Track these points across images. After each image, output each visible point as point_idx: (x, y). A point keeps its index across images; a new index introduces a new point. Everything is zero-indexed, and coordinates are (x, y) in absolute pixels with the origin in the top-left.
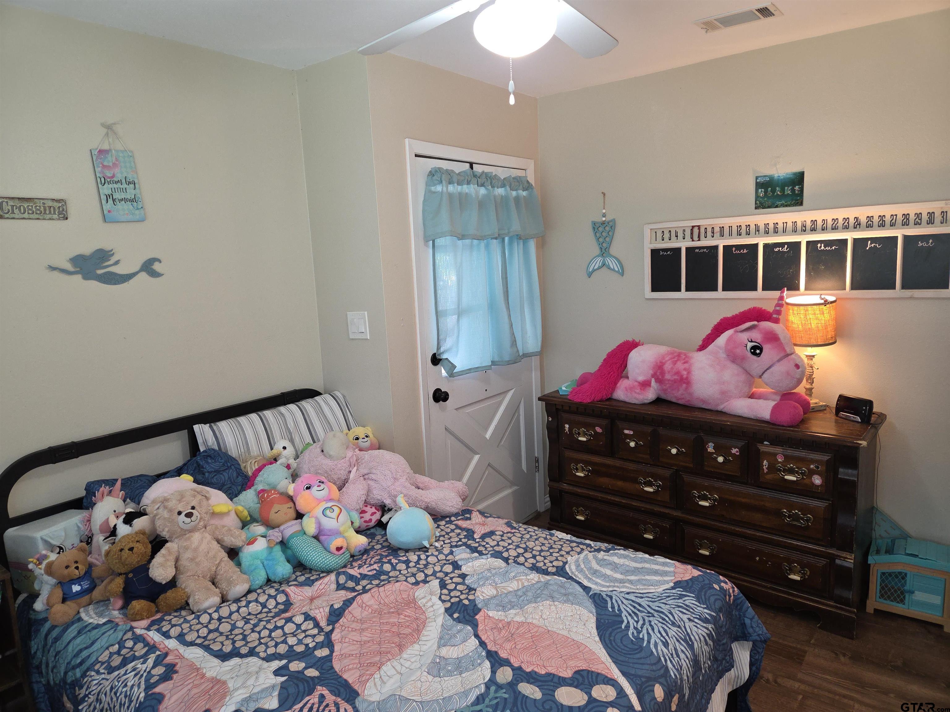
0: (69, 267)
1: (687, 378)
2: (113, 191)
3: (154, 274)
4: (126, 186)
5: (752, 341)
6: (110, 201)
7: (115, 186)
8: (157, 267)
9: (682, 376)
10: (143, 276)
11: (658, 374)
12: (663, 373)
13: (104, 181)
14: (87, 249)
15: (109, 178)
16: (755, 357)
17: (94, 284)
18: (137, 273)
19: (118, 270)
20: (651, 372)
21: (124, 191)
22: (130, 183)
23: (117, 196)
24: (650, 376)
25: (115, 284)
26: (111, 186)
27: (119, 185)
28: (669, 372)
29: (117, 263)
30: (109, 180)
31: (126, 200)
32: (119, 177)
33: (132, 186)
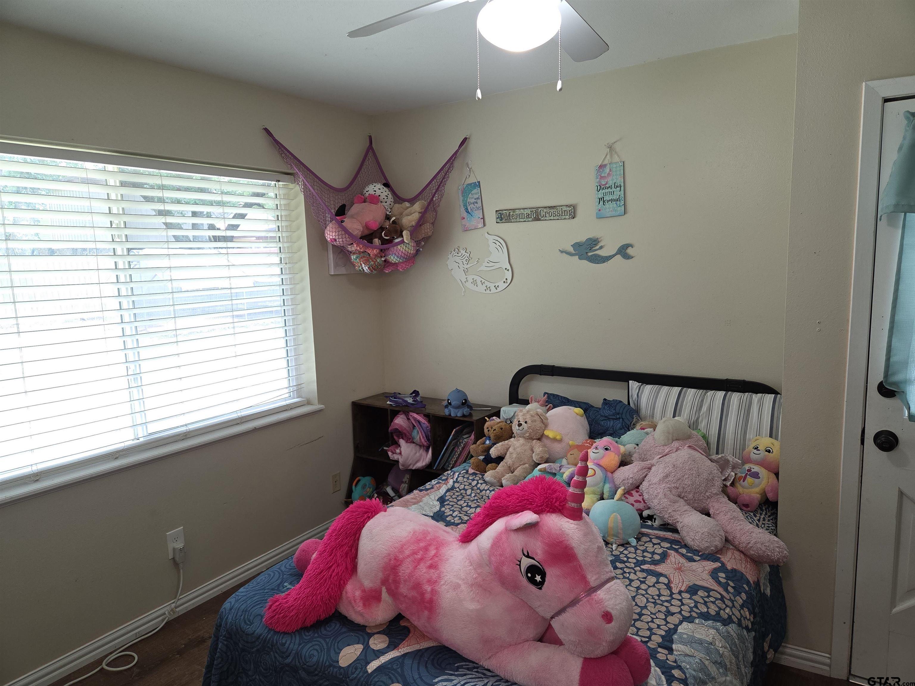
0: (571, 250)
1: (431, 601)
2: (605, 195)
3: (627, 257)
4: (614, 190)
5: (528, 556)
6: (602, 202)
7: (607, 191)
8: (630, 251)
9: (422, 594)
10: (619, 257)
11: (390, 581)
12: (397, 582)
13: (600, 188)
14: (582, 238)
15: (603, 185)
16: (533, 588)
17: (585, 262)
18: (614, 256)
19: (602, 253)
20: (380, 575)
21: (612, 193)
22: (617, 187)
23: (607, 198)
24: (378, 582)
25: (598, 263)
26: (604, 191)
27: (609, 190)
28: (405, 581)
29: (601, 248)
30: (603, 187)
31: (612, 200)
32: (611, 183)
33: (618, 189)
